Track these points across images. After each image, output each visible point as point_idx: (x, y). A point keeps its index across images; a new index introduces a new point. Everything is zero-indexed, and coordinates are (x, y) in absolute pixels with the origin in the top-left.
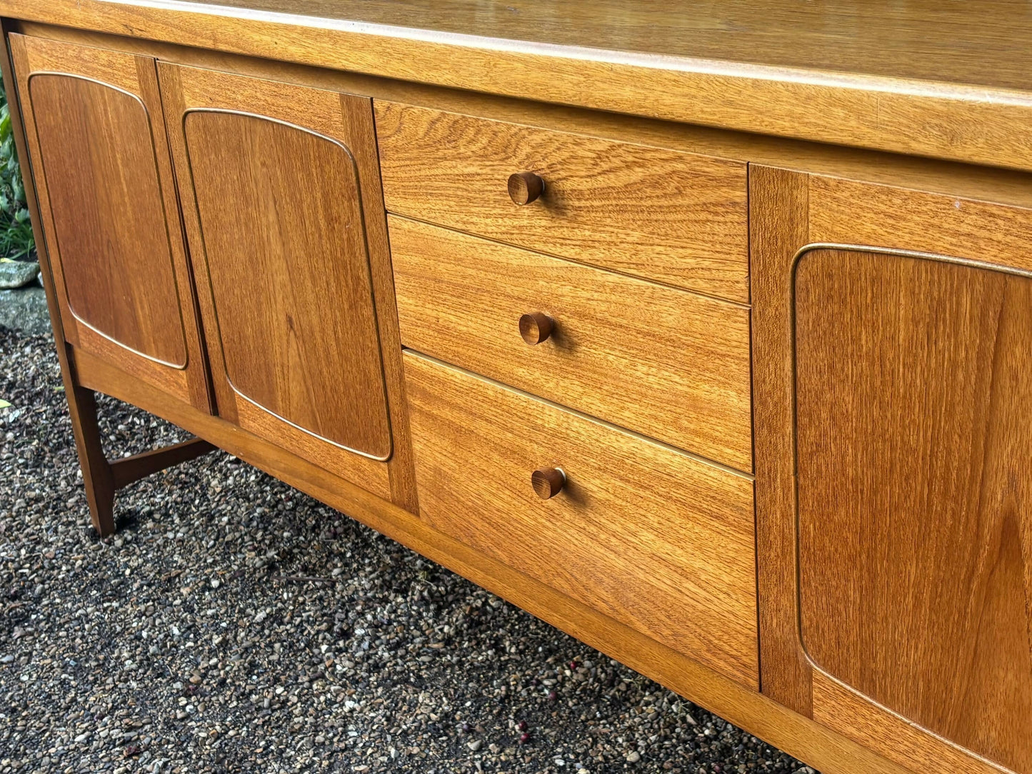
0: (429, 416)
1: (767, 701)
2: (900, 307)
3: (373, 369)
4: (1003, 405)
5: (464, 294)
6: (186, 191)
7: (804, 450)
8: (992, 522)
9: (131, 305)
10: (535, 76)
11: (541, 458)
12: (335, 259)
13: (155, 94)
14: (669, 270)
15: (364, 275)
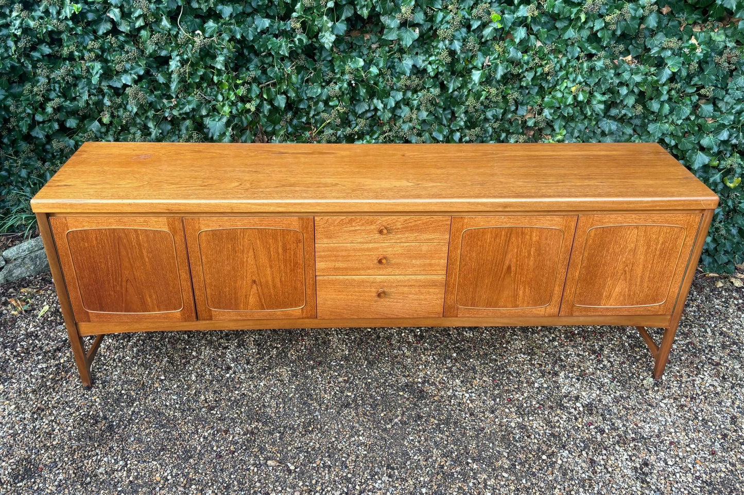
1: (445, 318)
2: (488, 236)
4: (510, 248)
5: (347, 258)
12: (285, 260)
13: (179, 228)
14: (427, 239)
15: (300, 261)
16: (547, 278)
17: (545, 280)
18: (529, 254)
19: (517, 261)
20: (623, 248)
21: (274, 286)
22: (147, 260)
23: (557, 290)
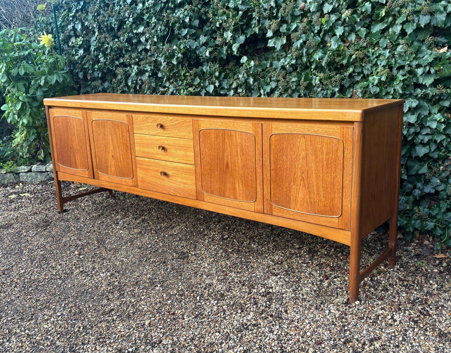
0: (141, 168)
1: (198, 201)
2: (213, 136)
3: (130, 162)
4: (225, 147)
5: (148, 145)
6: (91, 135)
7: (202, 159)
8: (225, 163)
9: (75, 160)
10: (161, 109)
11: (161, 170)
12: (123, 143)
13: (85, 118)
14: (181, 136)
15: (129, 145)
16: (251, 176)
17: (250, 178)
18: (237, 153)
19: (231, 159)
20: (297, 155)
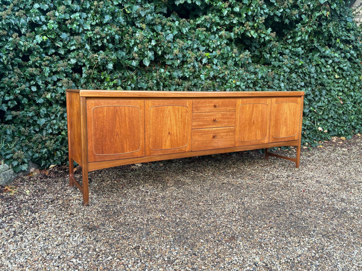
2: (247, 108)
13: (143, 106)
15: (187, 122)
16: (265, 126)
18: (259, 115)
19: (256, 118)
20: (284, 112)
21: (177, 136)
22: (127, 123)
23: (268, 130)
